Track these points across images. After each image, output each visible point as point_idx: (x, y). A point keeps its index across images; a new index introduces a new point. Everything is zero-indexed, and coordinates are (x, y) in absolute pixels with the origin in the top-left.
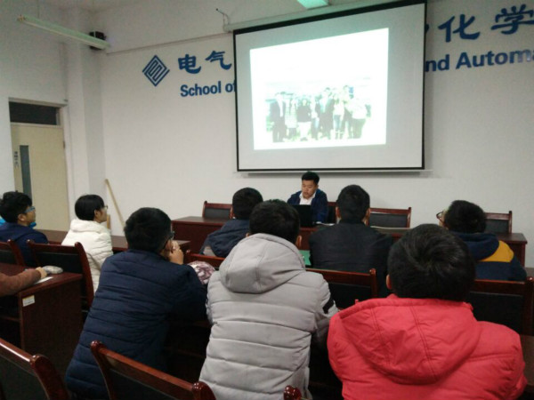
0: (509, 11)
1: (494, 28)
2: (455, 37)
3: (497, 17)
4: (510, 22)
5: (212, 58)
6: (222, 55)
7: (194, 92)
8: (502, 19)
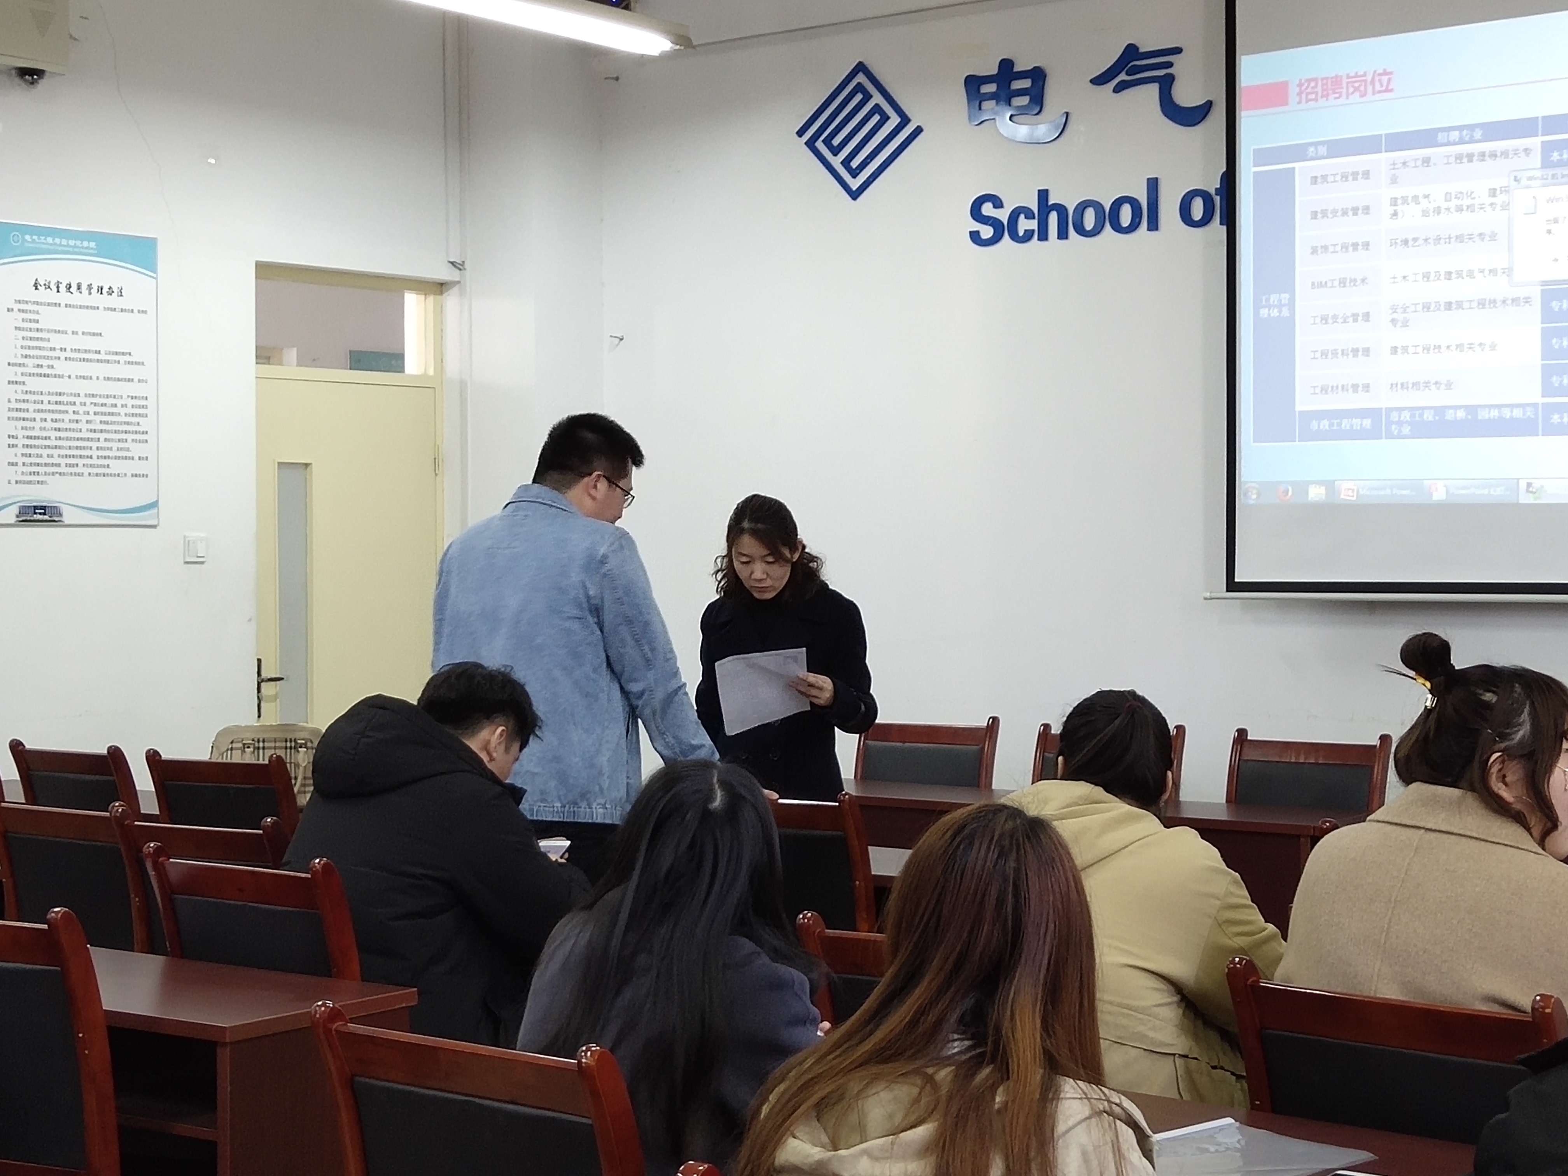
5: (1123, 77)
6: (1170, 65)
7: (1033, 225)
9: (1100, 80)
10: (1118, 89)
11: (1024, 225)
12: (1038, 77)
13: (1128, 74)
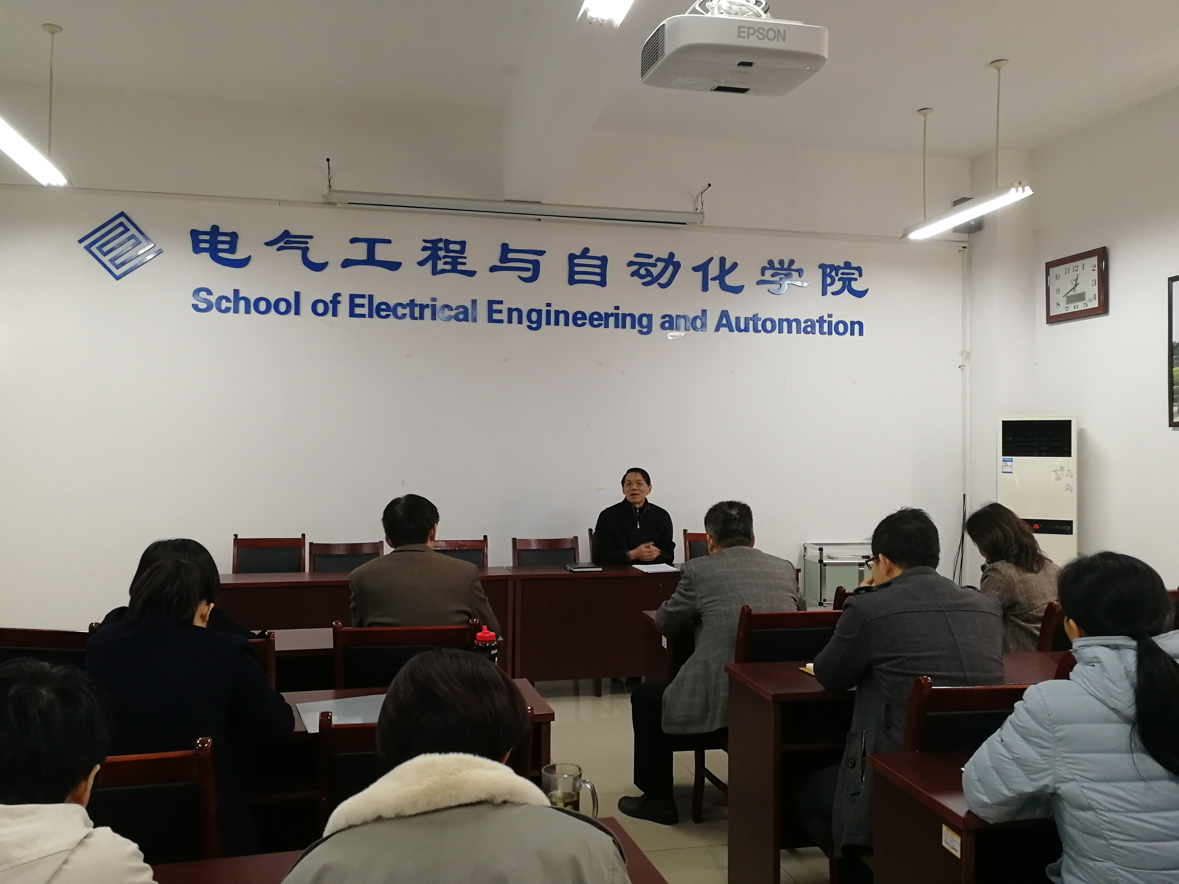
0: (777, 265)
1: (759, 283)
2: (714, 285)
3: (763, 270)
4: (777, 278)
5: (282, 244)
6: (307, 243)
7: (231, 305)
8: (769, 273)
9: (268, 244)
10: (279, 249)
11: (224, 304)
12: (234, 236)
13: (285, 243)
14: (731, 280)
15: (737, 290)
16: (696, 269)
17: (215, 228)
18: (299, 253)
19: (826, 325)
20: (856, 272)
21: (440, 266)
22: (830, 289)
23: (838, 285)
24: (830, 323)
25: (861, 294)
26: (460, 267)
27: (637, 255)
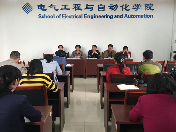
0: (136, 5)
1: (133, 9)
4: (136, 8)
5: (51, 6)
6: (55, 6)
7: (44, 17)
8: (135, 7)
12: (44, 6)
14: (127, 8)
15: (129, 10)
16: (121, 7)
17: (41, 4)
18: (54, 8)
19: (145, 16)
20: (152, 6)
21: (76, 9)
22: (147, 9)
23: (148, 8)
24: (146, 15)
25: (153, 10)
26: (80, 9)
27: (110, 5)
